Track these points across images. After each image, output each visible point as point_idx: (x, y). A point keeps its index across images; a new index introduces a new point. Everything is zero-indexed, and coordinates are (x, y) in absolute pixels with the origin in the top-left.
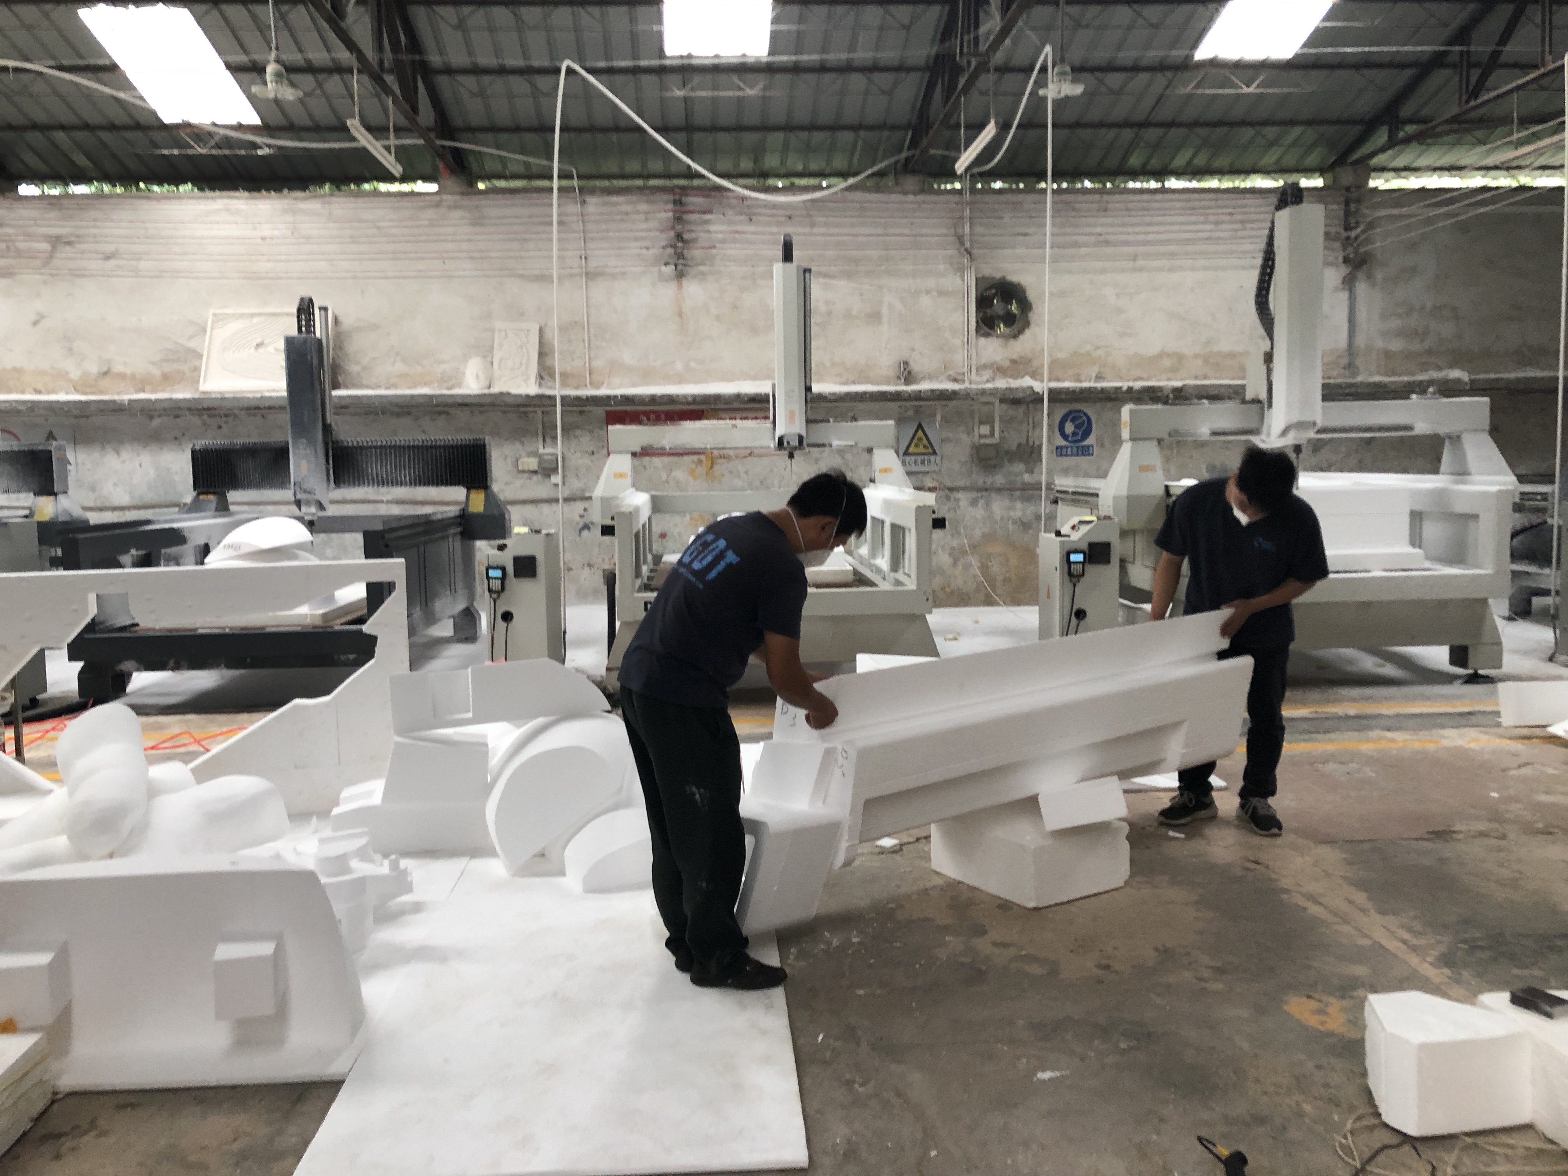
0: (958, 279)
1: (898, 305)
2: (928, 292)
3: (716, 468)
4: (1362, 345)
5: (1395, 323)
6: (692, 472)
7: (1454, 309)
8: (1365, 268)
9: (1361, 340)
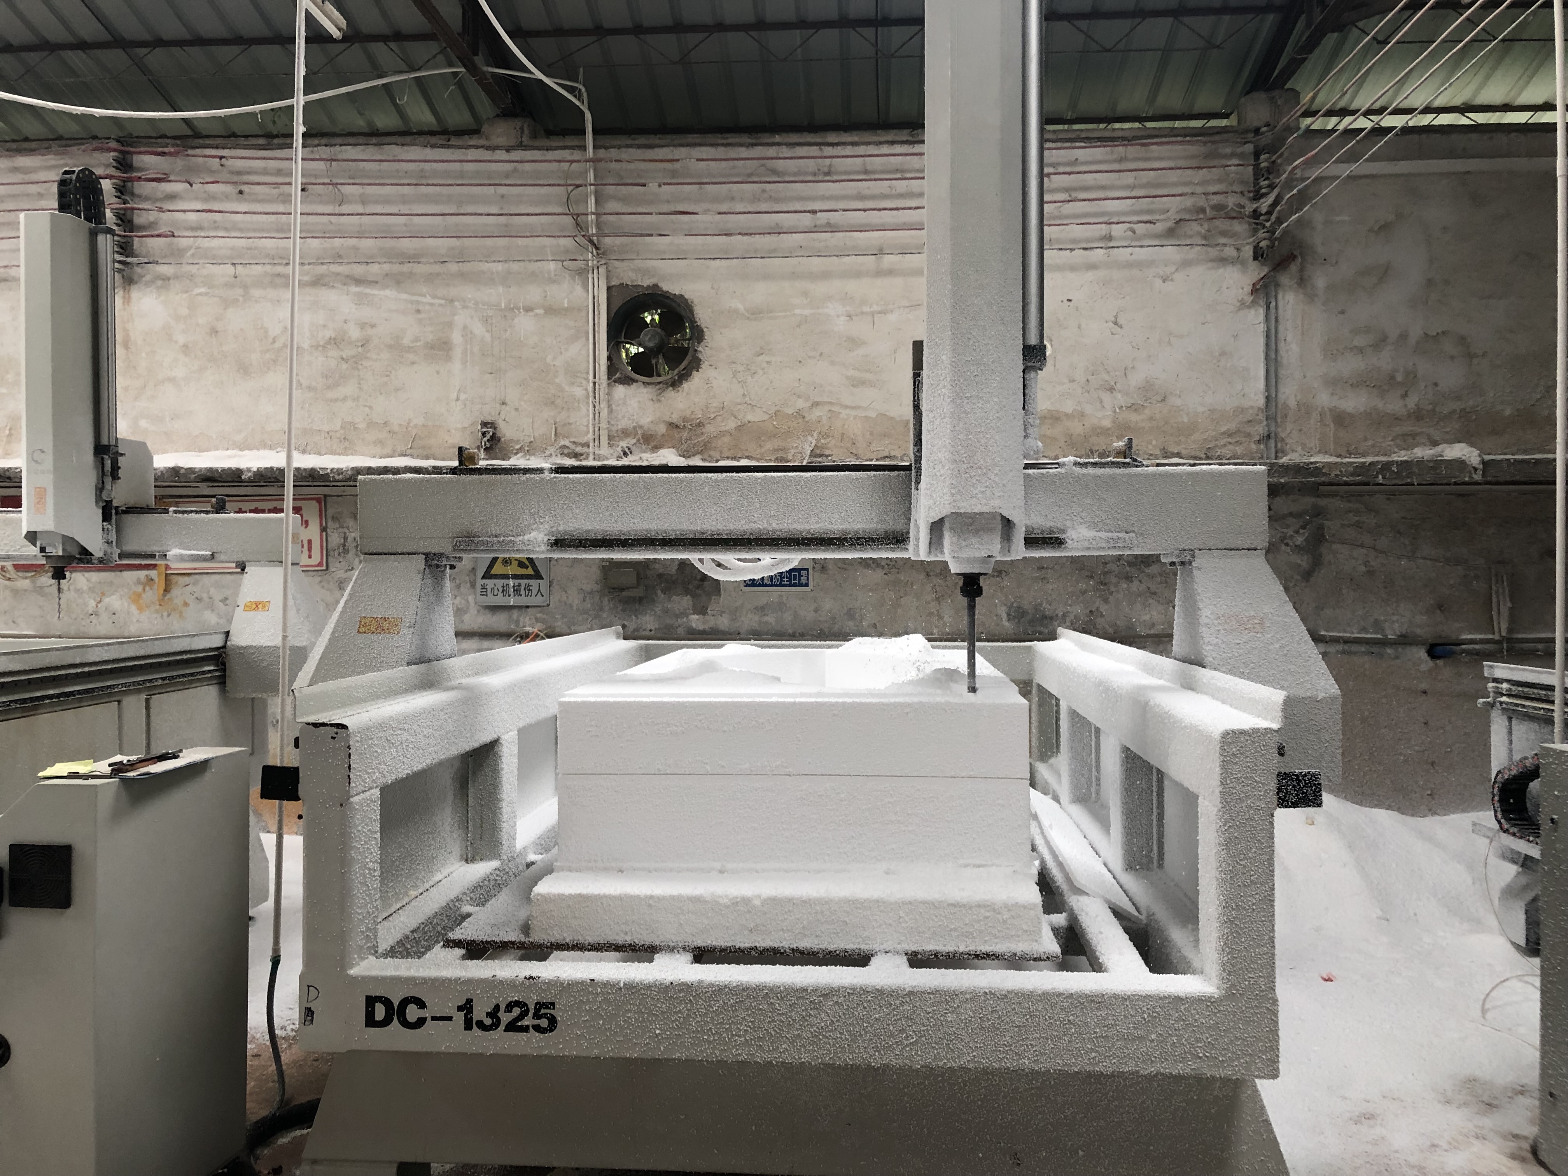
0: (579, 290)
1: (479, 329)
2: (528, 309)
3: (175, 592)
4: (1292, 403)
5: (1350, 365)
6: (136, 598)
7: (1462, 340)
8: (1294, 267)
9: (1289, 393)
